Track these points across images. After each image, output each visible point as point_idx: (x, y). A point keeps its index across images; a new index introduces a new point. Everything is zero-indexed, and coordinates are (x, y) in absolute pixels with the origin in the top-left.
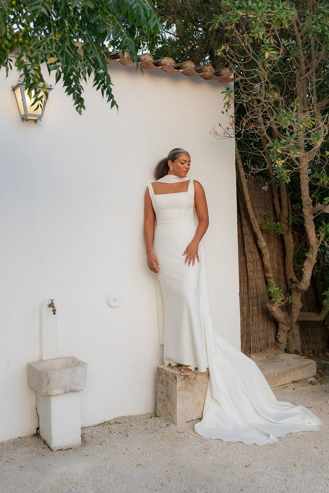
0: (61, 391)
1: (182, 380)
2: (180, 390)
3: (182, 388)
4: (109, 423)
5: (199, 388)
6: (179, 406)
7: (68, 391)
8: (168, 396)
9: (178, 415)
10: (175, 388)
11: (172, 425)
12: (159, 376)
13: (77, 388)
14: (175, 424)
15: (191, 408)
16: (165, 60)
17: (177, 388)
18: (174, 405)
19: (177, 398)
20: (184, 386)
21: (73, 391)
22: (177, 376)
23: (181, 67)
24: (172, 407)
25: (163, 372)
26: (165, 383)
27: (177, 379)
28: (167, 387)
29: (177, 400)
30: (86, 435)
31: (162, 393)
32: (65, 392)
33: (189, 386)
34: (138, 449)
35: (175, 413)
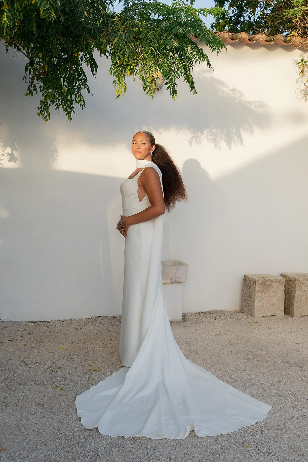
0: (169, 281)
1: (260, 284)
2: (258, 292)
3: (260, 290)
4: (205, 312)
5: (274, 292)
6: (257, 304)
7: (173, 282)
8: (250, 297)
9: (256, 310)
10: (255, 290)
11: (251, 318)
12: (245, 282)
13: (181, 281)
14: (253, 316)
15: (267, 307)
16: (258, 36)
17: (256, 290)
18: (253, 303)
19: (256, 298)
20: (262, 289)
21: (177, 282)
22: (256, 281)
23: (273, 40)
24: (252, 304)
25: (247, 279)
26: (249, 287)
27: (256, 283)
28: (249, 290)
29: (256, 299)
30: (186, 317)
31: (246, 294)
32: (172, 283)
33: (266, 290)
34: (221, 327)
35: (254, 309)
